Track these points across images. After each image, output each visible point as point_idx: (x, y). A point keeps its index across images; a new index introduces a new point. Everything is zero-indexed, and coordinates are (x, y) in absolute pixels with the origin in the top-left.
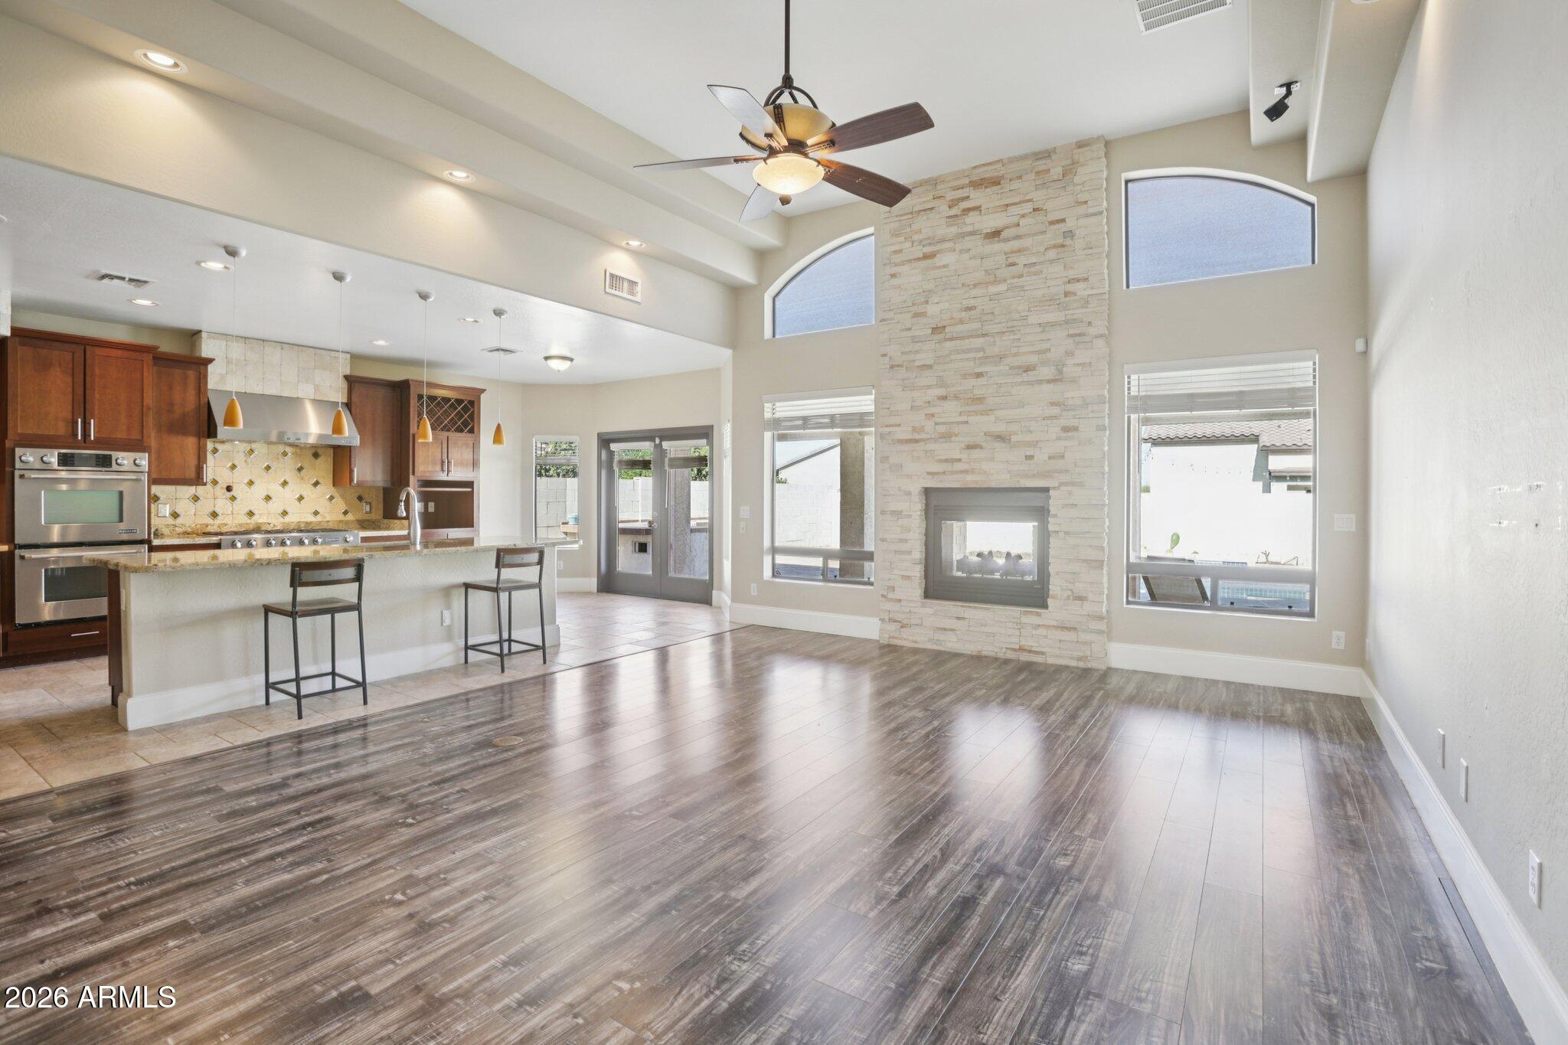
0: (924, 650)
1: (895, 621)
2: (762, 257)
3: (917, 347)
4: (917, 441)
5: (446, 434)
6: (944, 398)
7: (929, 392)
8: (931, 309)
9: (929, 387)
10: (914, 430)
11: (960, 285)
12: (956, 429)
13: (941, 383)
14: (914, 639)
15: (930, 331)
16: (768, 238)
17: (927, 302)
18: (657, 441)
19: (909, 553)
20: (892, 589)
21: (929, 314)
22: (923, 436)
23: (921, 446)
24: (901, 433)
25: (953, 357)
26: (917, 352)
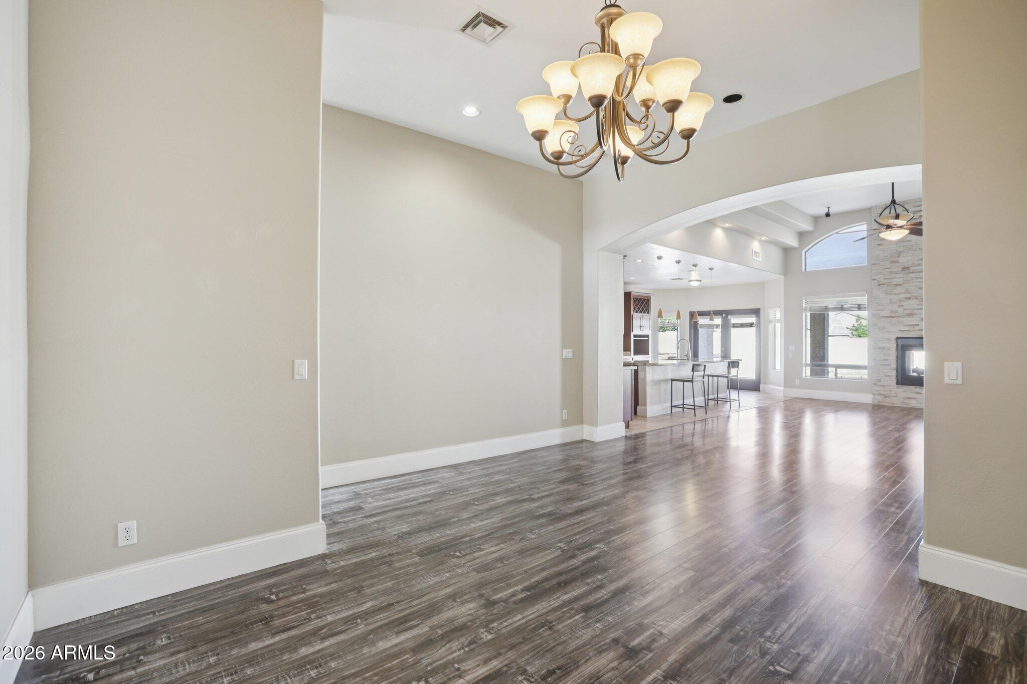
0: (899, 407)
1: (881, 395)
2: (802, 235)
3: (894, 276)
4: (893, 317)
5: (641, 314)
6: (909, 298)
7: (900, 296)
8: (901, 260)
9: (900, 294)
10: (892, 312)
11: (918, 249)
12: (916, 312)
13: (907, 292)
14: (892, 402)
15: (901, 269)
16: (807, 226)
17: (899, 257)
18: (724, 315)
19: (890, 365)
20: (880, 381)
21: (900, 261)
22: (897, 315)
23: (895, 319)
24: (886, 313)
25: (914, 281)
26: (893, 278)
